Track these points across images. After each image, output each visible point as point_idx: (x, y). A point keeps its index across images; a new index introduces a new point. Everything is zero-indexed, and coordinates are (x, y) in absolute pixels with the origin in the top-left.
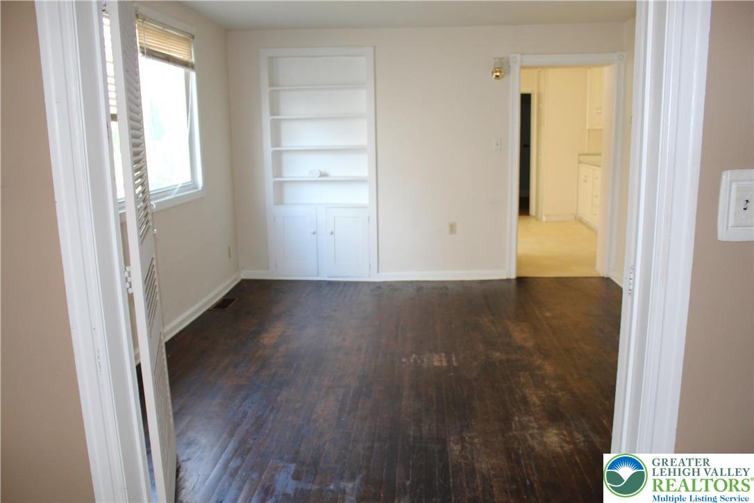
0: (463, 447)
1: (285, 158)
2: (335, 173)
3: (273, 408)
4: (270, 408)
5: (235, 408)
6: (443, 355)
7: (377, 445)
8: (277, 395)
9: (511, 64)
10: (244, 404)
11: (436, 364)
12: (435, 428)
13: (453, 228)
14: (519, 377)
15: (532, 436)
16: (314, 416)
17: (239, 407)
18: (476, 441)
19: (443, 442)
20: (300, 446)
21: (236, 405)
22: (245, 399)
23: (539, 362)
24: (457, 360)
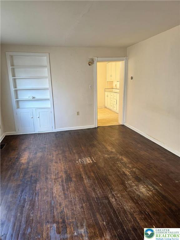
0: (116, 200)
1: (19, 92)
2: (38, 97)
3: (36, 194)
4: (35, 194)
5: (20, 197)
6: (89, 158)
7: (84, 205)
8: (36, 187)
9: (94, 61)
10: (22, 194)
11: (89, 162)
12: (101, 191)
13: (78, 113)
14: (117, 164)
15: (135, 189)
16: (54, 195)
17: (21, 196)
18: (118, 195)
19: (107, 198)
20: (54, 213)
21: (19, 196)
22: (22, 191)
23: (120, 157)
24: (94, 159)
